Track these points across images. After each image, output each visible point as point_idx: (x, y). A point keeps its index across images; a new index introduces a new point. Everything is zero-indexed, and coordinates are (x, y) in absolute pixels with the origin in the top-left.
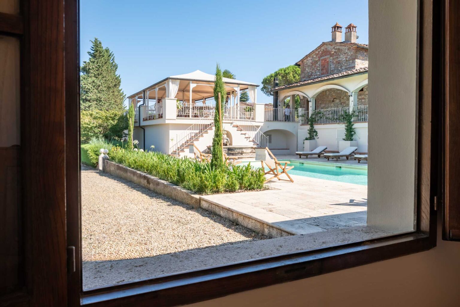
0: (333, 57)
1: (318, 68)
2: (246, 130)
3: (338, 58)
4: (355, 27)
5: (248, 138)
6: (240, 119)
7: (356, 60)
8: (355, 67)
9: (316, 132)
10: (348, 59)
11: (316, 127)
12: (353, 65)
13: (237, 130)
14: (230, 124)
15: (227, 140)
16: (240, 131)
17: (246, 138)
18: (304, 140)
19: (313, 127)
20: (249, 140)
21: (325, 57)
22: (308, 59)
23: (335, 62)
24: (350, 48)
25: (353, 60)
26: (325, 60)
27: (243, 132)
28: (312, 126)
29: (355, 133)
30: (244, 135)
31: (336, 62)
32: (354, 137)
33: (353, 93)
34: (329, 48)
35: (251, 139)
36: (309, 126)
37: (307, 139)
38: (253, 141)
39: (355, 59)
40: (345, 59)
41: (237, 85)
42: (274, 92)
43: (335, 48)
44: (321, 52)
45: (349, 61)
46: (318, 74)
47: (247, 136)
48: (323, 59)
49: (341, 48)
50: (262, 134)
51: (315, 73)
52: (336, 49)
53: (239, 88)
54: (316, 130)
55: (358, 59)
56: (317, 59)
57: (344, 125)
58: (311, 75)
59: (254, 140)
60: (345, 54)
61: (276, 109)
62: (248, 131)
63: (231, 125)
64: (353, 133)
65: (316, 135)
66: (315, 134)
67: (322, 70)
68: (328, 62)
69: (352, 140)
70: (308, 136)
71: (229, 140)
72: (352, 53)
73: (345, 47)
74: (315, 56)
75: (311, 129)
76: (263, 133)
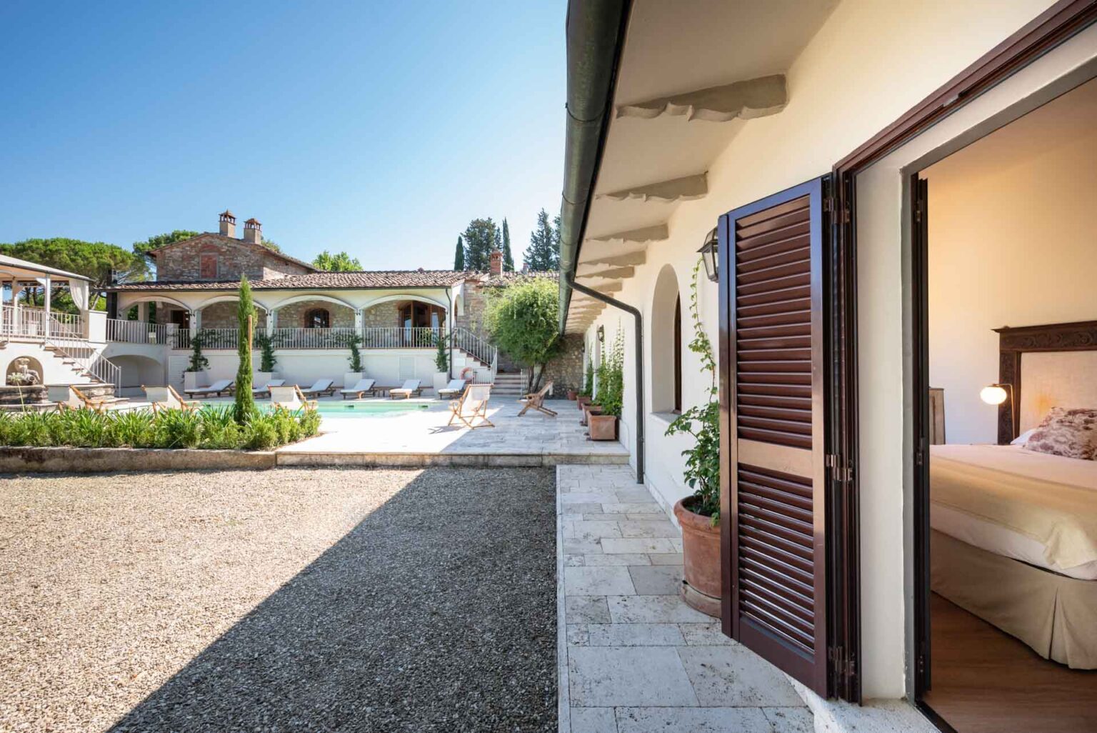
0: (224, 256)
1: (196, 267)
2: (75, 357)
3: (233, 259)
4: (260, 225)
5: (79, 369)
6: (38, 334)
7: (265, 268)
8: (262, 276)
9: (206, 361)
10: (250, 264)
11: (205, 353)
12: (260, 274)
13: (55, 356)
14: (39, 345)
15: (32, 374)
16: (61, 359)
17: (73, 370)
18: (184, 372)
19: (200, 353)
20: (80, 374)
21: (210, 254)
22: (174, 250)
23: (227, 263)
24: (254, 251)
25: (261, 267)
26: (210, 258)
27: (66, 360)
28: (197, 351)
29: (276, 362)
30: (70, 365)
31: (231, 264)
32: (274, 367)
33: (273, 312)
34: (217, 242)
35: (85, 372)
36: (193, 351)
37: (190, 370)
38: (91, 375)
39: (263, 266)
40: (245, 263)
41: (44, 274)
42: (108, 294)
43: (229, 245)
44: (200, 245)
45: (252, 266)
46: (196, 275)
47: (76, 366)
48: (205, 256)
49: (238, 246)
50: (106, 360)
51: (190, 273)
52: (230, 247)
53: (49, 280)
54: (206, 358)
55: (266, 267)
56: (192, 254)
57: (260, 352)
58: (181, 274)
59: (93, 373)
60: (246, 256)
61: (114, 322)
62: (79, 357)
63: (41, 347)
64: (273, 362)
65: (205, 364)
66: (203, 362)
67: (203, 270)
68: (215, 261)
69: (271, 371)
70: (191, 365)
71: (37, 374)
72: (257, 258)
73: (247, 248)
74: (188, 248)
75: (197, 355)
76: (108, 359)
